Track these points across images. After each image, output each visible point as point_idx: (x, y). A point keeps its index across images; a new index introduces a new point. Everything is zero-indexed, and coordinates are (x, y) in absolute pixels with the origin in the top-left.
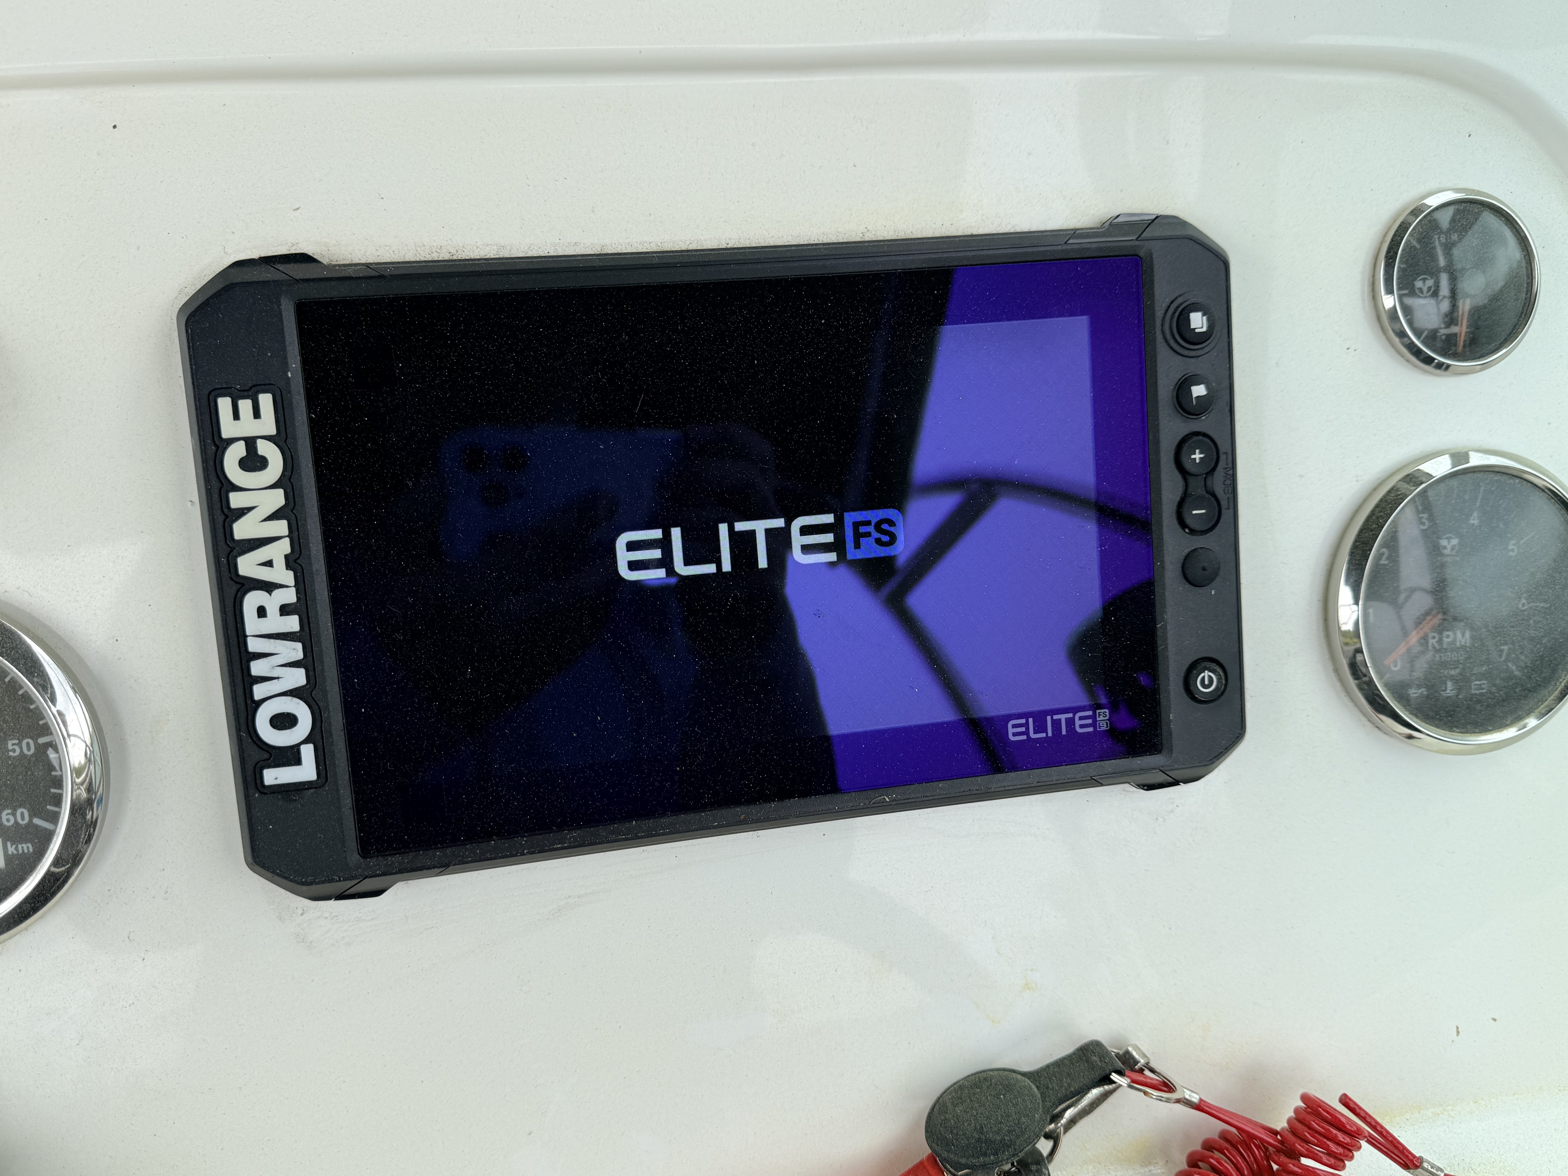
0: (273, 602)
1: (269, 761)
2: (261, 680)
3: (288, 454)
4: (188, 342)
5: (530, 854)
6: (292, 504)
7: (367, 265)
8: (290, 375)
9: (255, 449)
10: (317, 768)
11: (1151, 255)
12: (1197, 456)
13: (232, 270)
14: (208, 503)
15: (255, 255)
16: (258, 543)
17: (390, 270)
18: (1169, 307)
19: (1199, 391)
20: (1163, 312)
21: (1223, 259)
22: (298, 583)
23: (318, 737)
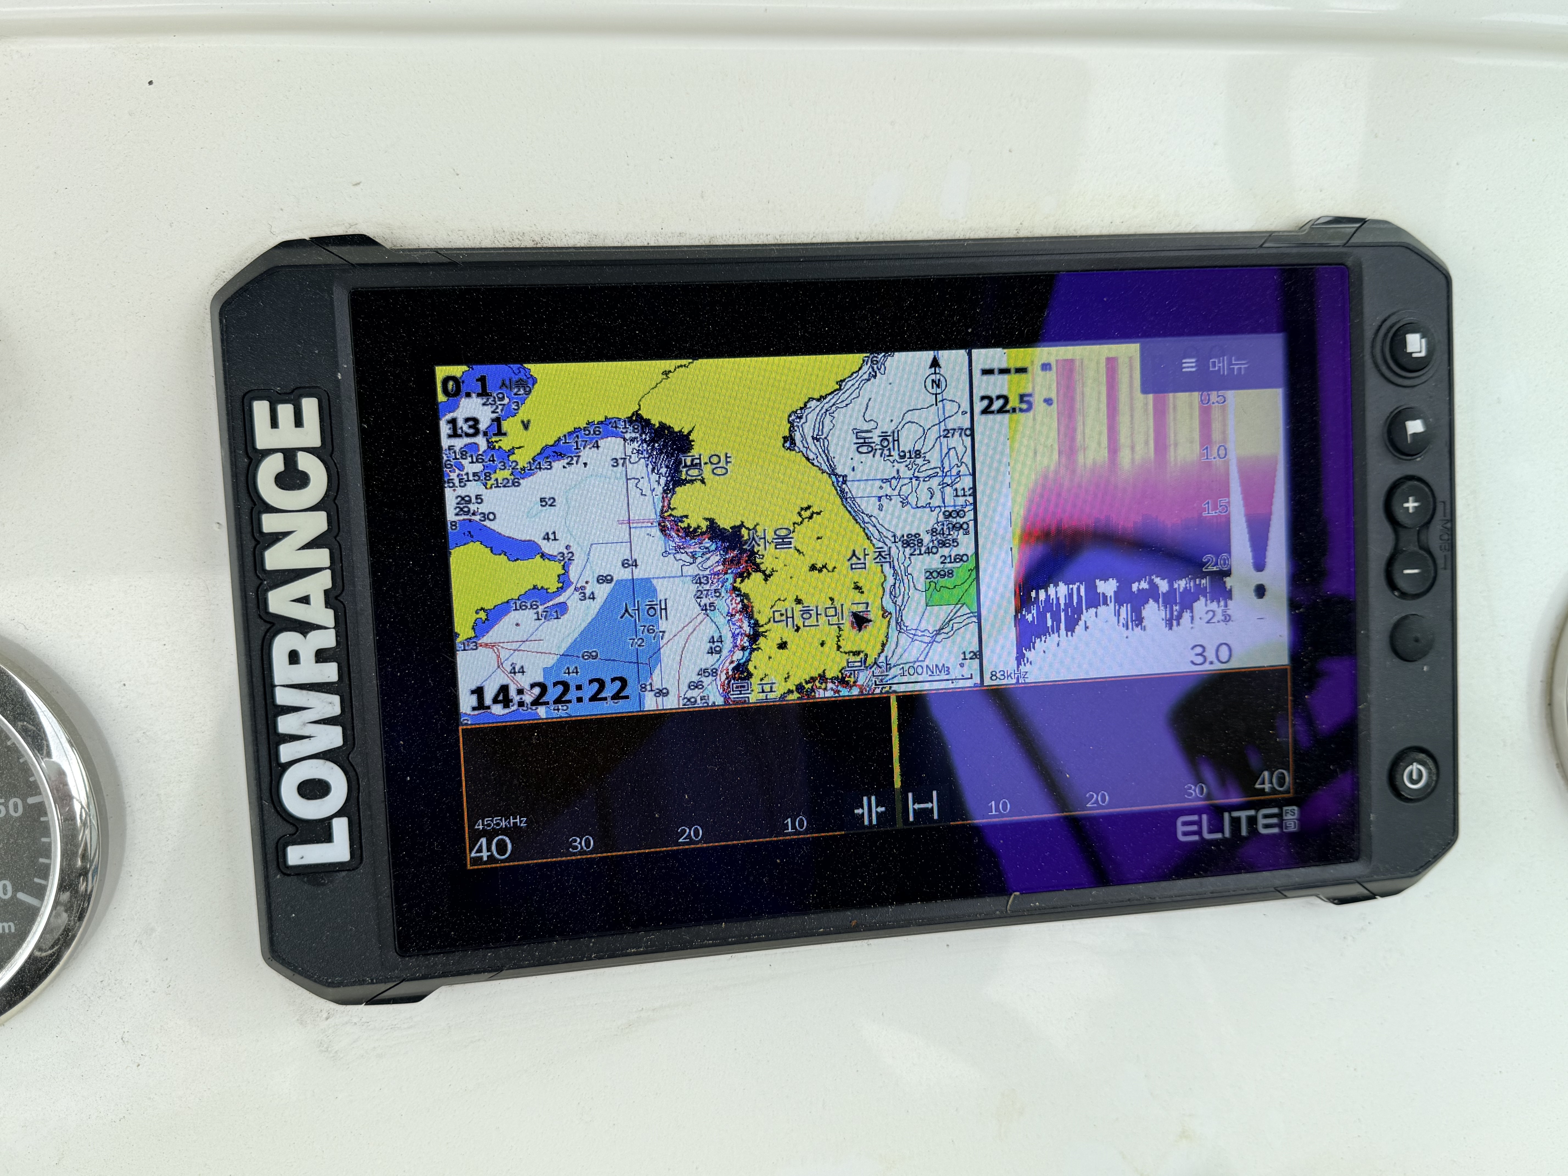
0: (307, 646)
1: (295, 836)
2: (290, 738)
3: (334, 471)
4: (222, 334)
5: (599, 959)
6: (336, 530)
7: (437, 251)
8: (340, 378)
9: (295, 463)
10: (351, 846)
11: (1360, 265)
12: (1411, 505)
13: (277, 251)
14: (236, 525)
15: (306, 235)
16: (293, 575)
17: (463, 256)
18: (1380, 326)
19: (1415, 427)
20: (1373, 331)
21: (1444, 272)
22: (339, 624)
23: (354, 809)
